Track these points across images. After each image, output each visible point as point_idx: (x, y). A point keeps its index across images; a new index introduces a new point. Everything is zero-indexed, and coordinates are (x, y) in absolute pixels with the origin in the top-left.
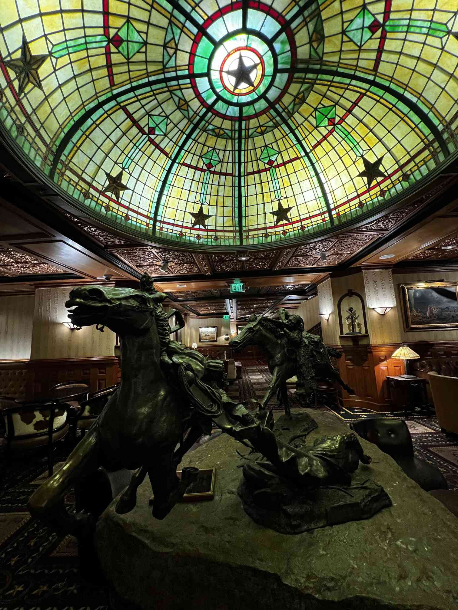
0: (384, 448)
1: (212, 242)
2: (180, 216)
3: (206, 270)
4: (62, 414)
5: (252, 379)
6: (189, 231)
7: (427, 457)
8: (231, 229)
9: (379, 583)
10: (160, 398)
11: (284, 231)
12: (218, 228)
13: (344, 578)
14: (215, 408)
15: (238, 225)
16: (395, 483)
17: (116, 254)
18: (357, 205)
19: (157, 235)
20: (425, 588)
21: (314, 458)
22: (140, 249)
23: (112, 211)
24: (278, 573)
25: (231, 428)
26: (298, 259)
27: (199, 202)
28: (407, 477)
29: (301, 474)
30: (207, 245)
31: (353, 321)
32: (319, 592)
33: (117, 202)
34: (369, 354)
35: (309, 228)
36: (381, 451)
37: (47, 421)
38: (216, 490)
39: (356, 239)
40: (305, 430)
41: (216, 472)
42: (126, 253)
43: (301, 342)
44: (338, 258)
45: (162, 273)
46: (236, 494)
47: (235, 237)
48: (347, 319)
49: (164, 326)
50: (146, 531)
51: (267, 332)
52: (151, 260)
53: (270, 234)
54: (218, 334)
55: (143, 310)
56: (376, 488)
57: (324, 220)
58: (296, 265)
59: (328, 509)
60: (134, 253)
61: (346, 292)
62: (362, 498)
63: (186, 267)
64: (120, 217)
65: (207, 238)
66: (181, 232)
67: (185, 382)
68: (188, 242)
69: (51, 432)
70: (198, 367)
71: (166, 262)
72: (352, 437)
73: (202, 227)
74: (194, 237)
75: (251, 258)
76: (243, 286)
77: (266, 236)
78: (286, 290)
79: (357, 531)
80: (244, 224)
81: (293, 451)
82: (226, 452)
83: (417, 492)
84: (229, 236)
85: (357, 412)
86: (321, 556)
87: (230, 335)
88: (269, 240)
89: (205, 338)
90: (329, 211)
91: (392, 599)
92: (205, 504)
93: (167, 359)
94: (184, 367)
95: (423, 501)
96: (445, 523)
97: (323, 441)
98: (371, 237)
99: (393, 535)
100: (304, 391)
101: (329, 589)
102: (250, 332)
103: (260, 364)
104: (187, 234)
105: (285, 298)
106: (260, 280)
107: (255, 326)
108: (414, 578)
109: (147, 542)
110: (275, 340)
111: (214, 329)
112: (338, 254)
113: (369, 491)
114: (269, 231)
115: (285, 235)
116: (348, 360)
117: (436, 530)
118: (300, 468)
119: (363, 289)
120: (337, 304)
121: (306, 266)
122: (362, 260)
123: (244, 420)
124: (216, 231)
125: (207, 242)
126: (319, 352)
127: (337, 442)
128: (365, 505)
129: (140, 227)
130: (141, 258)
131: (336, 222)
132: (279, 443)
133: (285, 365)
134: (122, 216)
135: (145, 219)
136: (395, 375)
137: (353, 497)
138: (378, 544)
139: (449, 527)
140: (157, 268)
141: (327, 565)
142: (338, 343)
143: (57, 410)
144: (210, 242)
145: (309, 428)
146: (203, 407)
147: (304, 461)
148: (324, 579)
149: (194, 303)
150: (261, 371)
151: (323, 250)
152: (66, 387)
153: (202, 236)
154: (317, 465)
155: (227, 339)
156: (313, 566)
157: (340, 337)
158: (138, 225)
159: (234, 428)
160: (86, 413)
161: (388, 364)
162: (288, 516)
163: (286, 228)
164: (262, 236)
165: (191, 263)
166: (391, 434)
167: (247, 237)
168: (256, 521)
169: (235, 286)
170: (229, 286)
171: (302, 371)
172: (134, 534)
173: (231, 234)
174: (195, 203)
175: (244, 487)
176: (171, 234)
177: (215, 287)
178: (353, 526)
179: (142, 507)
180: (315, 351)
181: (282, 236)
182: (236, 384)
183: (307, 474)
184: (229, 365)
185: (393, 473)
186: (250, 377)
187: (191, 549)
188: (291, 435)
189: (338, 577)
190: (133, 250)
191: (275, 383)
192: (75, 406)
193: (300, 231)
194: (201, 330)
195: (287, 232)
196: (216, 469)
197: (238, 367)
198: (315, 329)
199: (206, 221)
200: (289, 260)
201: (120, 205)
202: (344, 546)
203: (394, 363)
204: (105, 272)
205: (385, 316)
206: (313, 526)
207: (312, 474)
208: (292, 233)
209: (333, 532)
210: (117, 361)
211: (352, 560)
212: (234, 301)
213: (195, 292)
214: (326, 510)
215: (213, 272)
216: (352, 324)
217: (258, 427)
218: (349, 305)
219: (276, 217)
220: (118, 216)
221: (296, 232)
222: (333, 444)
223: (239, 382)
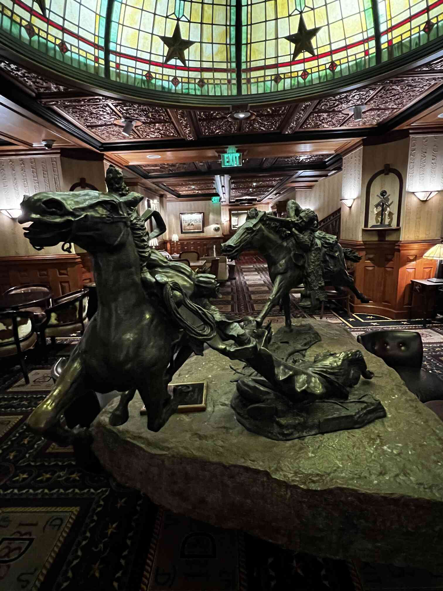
0: (391, 361)
1: (195, 89)
2: (144, 43)
3: (188, 133)
4: (25, 323)
5: (248, 280)
6: (159, 69)
7: (437, 366)
8: (224, 66)
9: (360, 478)
10: (145, 322)
11: (305, 71)
12: (205, 65)
13: (329, 474)
14: (208, 331)
15: (234, 60)
16: (394, 396)
17: (55, 107)
18: (422, 27)
19: (113, 78)
20: (401, 482)
21: (313, 375)
22: (89, 101)
23: (38, 35)
24: (268, 471)
25: (225, 348)
26: (320, 116)
27: (173, 16)
28: (408, 390)
29: (298, 391)
30: (188, 94)
31: (383, 210)
32: (304, 483)
33: (43, 18)
34: (396, 253)
35: (343, 66)
36: (386, 366)
37: (10, 330)
38: (208, 402)
39: (410, 86)
40: (305, 345)
41: (207, 385)
42: (69, 106)
43: (312, 245)
44: (379, 116)
45: (124, 137)
46: (229, 406)
47: (229, 81)
48: (377, 206)
49: (142, 236)
50: (140, 437)
51: (270, 232)
52: (107, 117)
53: (282, 76)
54: (205, 222)
55: (115, 220)
56: (374, 401)
57: (366, 52)
58: (317, 126)
59: (321, 420)
60: (82, 106)
61: (381, 168)
62: (357, 411)
63: (159, 129)
64: (53, 45)
65: (188, 83)
66: (149, 72)
67: (173, 305)
68: (160, 89)
69: (17, 341)
70: (185, 283)
71: (129, 120)
72: (357, 354)
73: (179, 63)
74: (169, 81)
75: (252, 114)
76: (239, 157)
77: (277, 79)
78: (299, 163)
79: (347, 438)
80: (243, 59)
81: (290, 369)
82: (217, 365)
83: (414, 405)
84: (220, 80)
85: (370, 319)
86: (309, 458)
87: (221, 224)
88: (280, 87)
89: (188, 228)
90: (377, 36)
91: (369, 489)
92: (197, 415)
93: (148, 276)
94: (171, 287)
95: (419, 413)
96: (434, 431)
97: (325, 357)
98: (433, 82)
99: (381, 442)
100: (309, 303)
101: (314, 482)
102: (248, 233)
103: (259, 262)
104: (158, 76)
105: (297, 175)
106: (263, 148)
107: (255, 226)
108: (393, 474)
109: (143, 446)
110: (280, 242)
111: (200, 216)
112: (379, 109)
113: (365, 404)
114: (282, 70)
115: (304, 79)
116: (369, 259)
117: (424, 438)
118: (298, 385)
119: (405, 163)
120: (366, 184)
121: (331, 128)
122: (413, 119)
123: (239, 340)
124: (202, 70)
125: (188, 89)
126: (333, 257)
127: (340, 359)
128: (359, 417)
129: (86, 65)
130: (92, 113)
131: (385, 58)
132: (277, 361)
133: (289, 274)
134: (55, 44)
135: (91, 49)
136: (423, 279)
137: (348, 410)
138: (366, 448)
139: (437, 435)
140: (116, 129)
141: (314, 464)
142: (360, 238)
143: (19, 319)
144: (194, 89)
145: (311, 341)
146: (195, 331)
147: (303, 378)
148: (310, 474)
149: (172, 180)
150: (259, 271)
151: (359, 102)
152: (22, 290)
153: (180, 79)
154: (316, 382)
155: (217, 230)
156: (301, 465)
157: (363, 230)
158: (82, 59)
159: (228, 348)
160: (53, 320)
161: (416, 265)
162: (281, 426)
163: (308, 65)
164: (271, 80)
165: (165, 122)
166: (401, 346)
167: (248, 81)
168: (248, 429)
169: (228, 158)
170: (219, 157)
171: (310, 280)
172: (129, 439)
173: (224, 75)
174: (167, 17)
175: (237, 401)
176: (133, 75)
177: (200, 158)
178: (345, 434)
179: (134, 417)
180: (328, 255)
181: (301, 80)
182: (229, 286)
183: (304, 391)
184: (220, 264)
185: (395, 387)
186: (246, 277)
187: (186, 451)
188: (290, 350)
189: (323, 473)
190: (79, 101)
191: (276, 294)
192: (38, 312)
193: (328, 71)
194: (183, 217)
195: (308, 74)
196: (207, 383)
197: (230, 266)
198: (332, 218)
199: (186, 52)
200: (307, 119)
201: (50, 23)
202: (332, 450)
203: (425, 264)
204: (43, 136)
205: (427, 202)
206: (304, 434)
207: (309, 391)
208: (315, 76)
209: (324, 438)
210: (79, 260)
211: (339, 461)
212: (226, 179)
213: (173, 165)
214: (319, 422)
215: (197, 136)
216: (382, 214)
217: (255, 347)
218: (382, 188)
219: (293, 45)
220: (50, 45)
221: (323, 73)
222: (335, 362)
223: (232, 284)
